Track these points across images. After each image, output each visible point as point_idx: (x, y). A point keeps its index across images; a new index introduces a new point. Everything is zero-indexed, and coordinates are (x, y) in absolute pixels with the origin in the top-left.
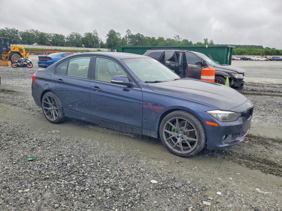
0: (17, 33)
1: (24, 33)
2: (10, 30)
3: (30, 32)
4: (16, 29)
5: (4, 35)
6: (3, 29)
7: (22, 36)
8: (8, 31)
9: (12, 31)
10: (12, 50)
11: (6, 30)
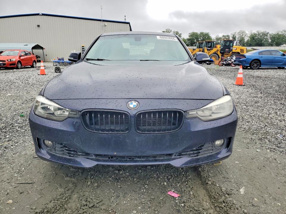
0: (267, 36)
1: (274, 35)
2: (261, 33)
3: (281, 33)
4: (267, 31)
5: (254, 38)
6: (254, 33)
7: (271, 39)
8: (259, 34)
9: (263, 34)
10: (234, 51)
11: (257, 33)
